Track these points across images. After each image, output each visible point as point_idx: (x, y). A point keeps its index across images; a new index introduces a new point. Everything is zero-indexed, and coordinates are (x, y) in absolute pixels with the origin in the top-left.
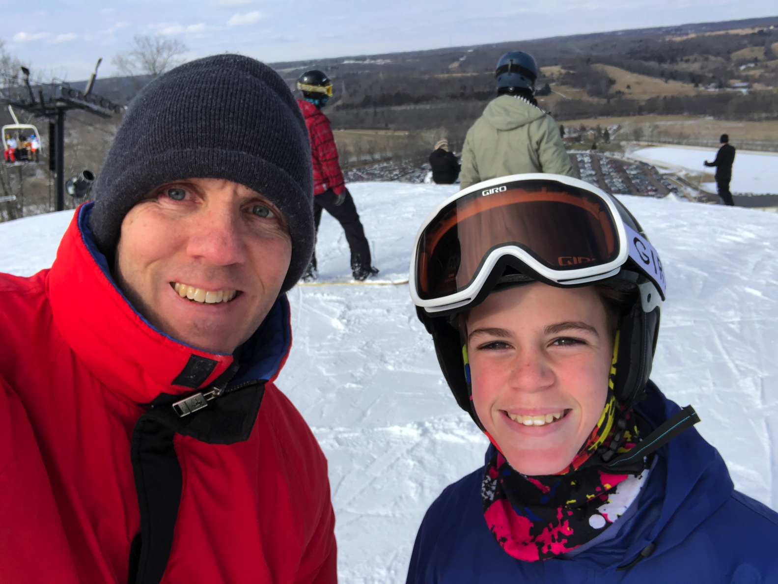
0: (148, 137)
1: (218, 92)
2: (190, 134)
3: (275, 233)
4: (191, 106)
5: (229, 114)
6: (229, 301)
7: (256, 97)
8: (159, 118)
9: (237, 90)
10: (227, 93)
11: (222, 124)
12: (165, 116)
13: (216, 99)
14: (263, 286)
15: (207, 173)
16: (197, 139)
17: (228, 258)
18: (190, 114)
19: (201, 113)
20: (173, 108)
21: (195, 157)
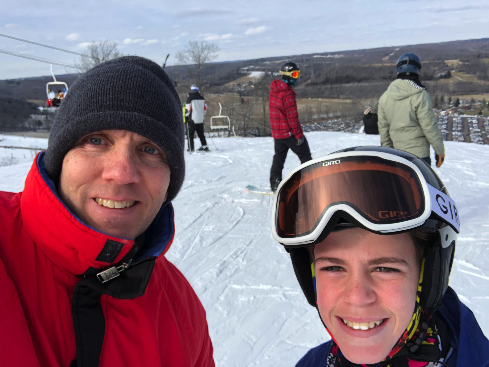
0: (77, 107)
1: (120, 78)
2: (102, 103)
3: (158, 164)
4: (103, 87)
5: (127, 90)
6: (130, 207)
7: (144, 80)
8: (84, 95)
9: (132, 76)
10: (126, 78)
11: (122, 96)
12: (88, 93)
13: (119, 82)
14: (152, 198)
15: (113, 126)
16: (107, 106)
17: (128, 180)
18: (103, 91)
19: (110, 90)
20: (93, 88)
21: (105, 117)
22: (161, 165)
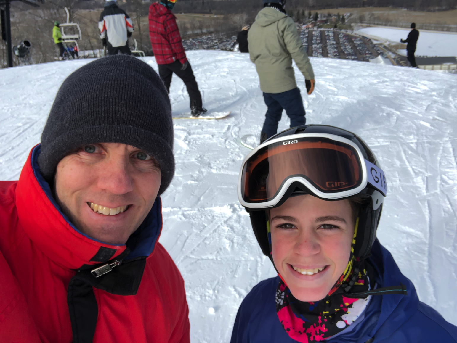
0: (71, 116)
1: (114, 87)
2: (97, 115)
4: (97, 97)
5: (121, 101)
8: (78, 104)
9: (126, 85)
10: (120, 87)
11: (117, 108)
12: (82, 102)
13: (113, 92)
15: (109, 140)
16: (102, 118)
18: (97, 102)
19: (104, 101)
20: (87, 97)
21: (101, 131)
22: (154, 169)
